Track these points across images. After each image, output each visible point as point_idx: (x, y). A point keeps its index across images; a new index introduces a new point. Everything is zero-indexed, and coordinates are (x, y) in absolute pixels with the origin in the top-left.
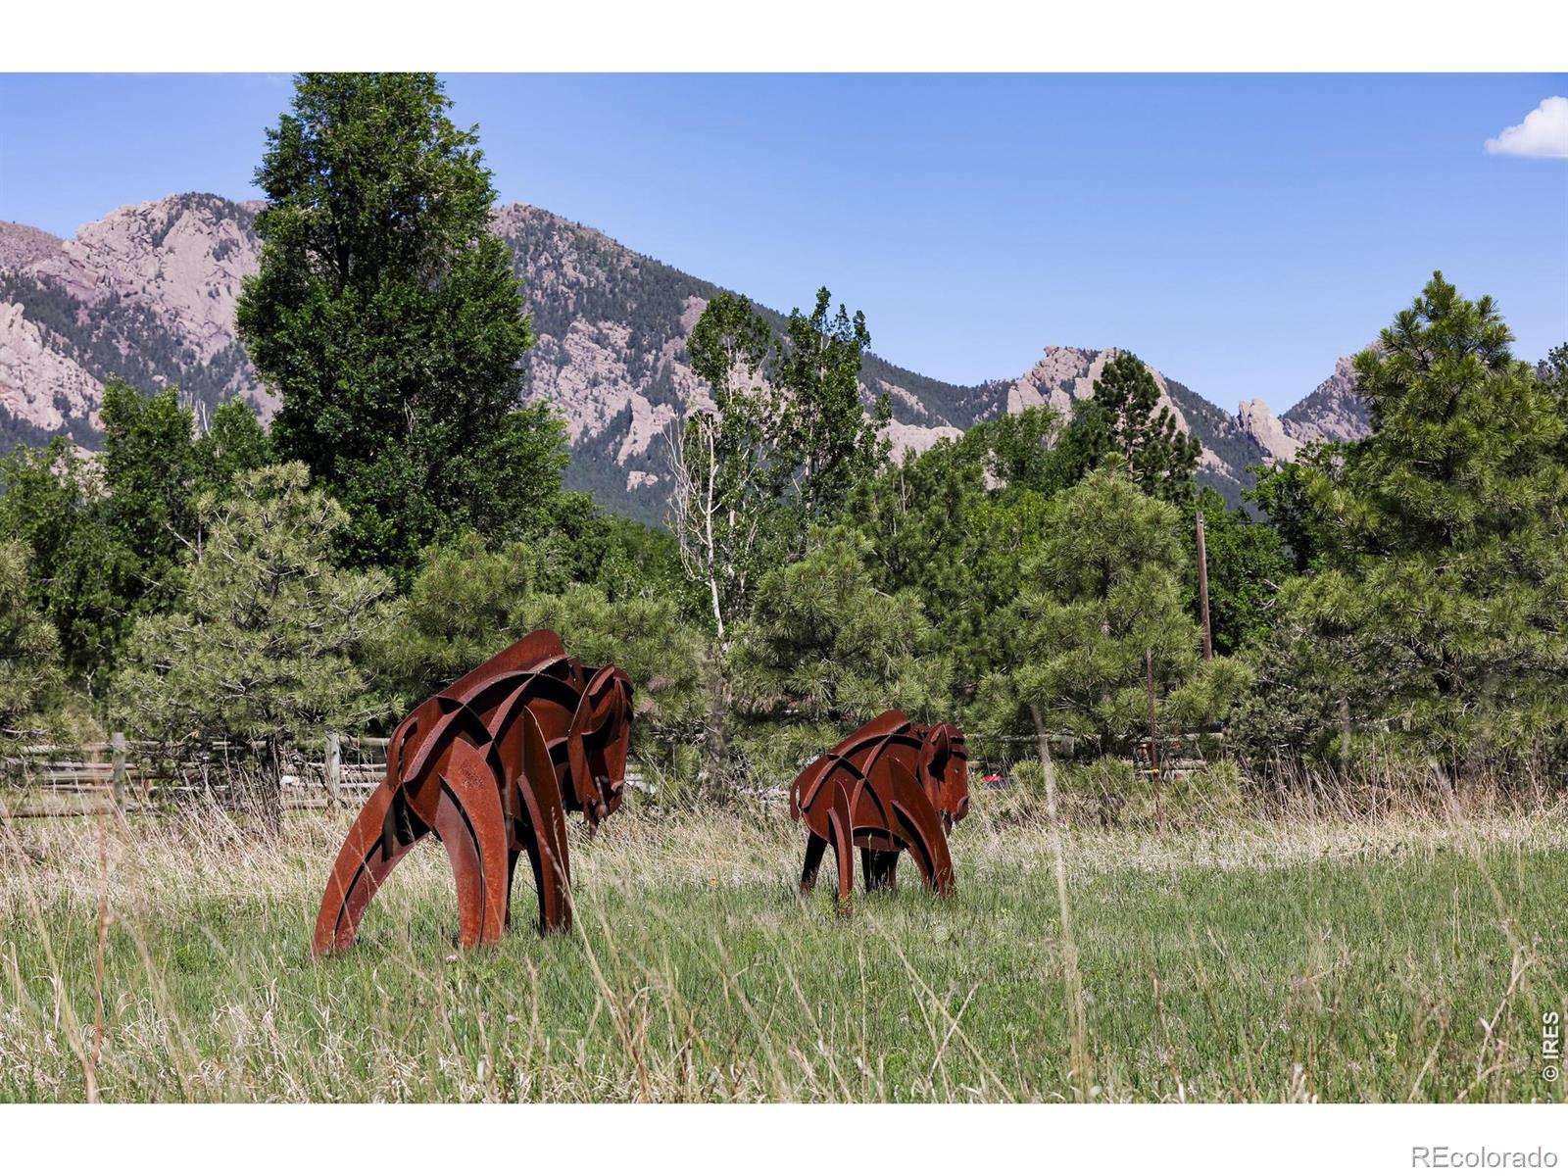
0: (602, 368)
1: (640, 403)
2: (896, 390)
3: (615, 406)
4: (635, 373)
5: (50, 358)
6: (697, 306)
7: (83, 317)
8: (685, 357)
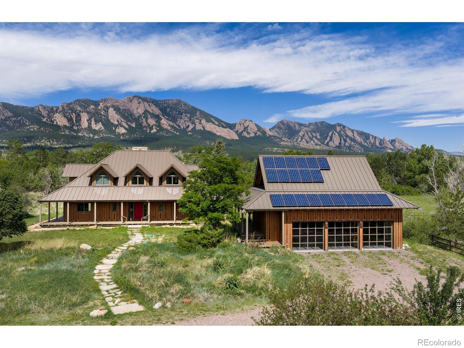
0: (186, 120)
1: (190, 124)
2: (222, 124)
3: (187, 124)
4: (190, 120)
5: (116, 115)
6: (198, 112)
7: (121, 110)
8: (196, 119)
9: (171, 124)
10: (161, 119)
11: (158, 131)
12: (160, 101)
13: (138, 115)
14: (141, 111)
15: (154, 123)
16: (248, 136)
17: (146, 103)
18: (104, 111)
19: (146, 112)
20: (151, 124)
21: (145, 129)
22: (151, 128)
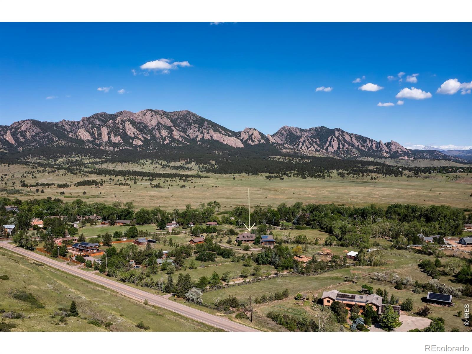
0: (195, 130)
1: (199, 134)
2: (228, 133)
3: (197, 134)
4: (199, 130)
5: (133, 129)
6: (206, 122)
7: (136, 124)
8: (204, 129)
9: (182, 134)
10: (173, 131)
11: (171, 142)
12: (171, 113)
13: (151, 127)
14: (154, 123)
15: (167, 135)
16: (252, 144)
17: (158, 116)
18: (121, 125)
19: (159, 124)
20: (164, 136)
21: (158, 140)
22: (164, 140)
